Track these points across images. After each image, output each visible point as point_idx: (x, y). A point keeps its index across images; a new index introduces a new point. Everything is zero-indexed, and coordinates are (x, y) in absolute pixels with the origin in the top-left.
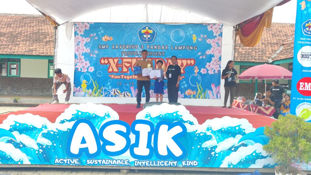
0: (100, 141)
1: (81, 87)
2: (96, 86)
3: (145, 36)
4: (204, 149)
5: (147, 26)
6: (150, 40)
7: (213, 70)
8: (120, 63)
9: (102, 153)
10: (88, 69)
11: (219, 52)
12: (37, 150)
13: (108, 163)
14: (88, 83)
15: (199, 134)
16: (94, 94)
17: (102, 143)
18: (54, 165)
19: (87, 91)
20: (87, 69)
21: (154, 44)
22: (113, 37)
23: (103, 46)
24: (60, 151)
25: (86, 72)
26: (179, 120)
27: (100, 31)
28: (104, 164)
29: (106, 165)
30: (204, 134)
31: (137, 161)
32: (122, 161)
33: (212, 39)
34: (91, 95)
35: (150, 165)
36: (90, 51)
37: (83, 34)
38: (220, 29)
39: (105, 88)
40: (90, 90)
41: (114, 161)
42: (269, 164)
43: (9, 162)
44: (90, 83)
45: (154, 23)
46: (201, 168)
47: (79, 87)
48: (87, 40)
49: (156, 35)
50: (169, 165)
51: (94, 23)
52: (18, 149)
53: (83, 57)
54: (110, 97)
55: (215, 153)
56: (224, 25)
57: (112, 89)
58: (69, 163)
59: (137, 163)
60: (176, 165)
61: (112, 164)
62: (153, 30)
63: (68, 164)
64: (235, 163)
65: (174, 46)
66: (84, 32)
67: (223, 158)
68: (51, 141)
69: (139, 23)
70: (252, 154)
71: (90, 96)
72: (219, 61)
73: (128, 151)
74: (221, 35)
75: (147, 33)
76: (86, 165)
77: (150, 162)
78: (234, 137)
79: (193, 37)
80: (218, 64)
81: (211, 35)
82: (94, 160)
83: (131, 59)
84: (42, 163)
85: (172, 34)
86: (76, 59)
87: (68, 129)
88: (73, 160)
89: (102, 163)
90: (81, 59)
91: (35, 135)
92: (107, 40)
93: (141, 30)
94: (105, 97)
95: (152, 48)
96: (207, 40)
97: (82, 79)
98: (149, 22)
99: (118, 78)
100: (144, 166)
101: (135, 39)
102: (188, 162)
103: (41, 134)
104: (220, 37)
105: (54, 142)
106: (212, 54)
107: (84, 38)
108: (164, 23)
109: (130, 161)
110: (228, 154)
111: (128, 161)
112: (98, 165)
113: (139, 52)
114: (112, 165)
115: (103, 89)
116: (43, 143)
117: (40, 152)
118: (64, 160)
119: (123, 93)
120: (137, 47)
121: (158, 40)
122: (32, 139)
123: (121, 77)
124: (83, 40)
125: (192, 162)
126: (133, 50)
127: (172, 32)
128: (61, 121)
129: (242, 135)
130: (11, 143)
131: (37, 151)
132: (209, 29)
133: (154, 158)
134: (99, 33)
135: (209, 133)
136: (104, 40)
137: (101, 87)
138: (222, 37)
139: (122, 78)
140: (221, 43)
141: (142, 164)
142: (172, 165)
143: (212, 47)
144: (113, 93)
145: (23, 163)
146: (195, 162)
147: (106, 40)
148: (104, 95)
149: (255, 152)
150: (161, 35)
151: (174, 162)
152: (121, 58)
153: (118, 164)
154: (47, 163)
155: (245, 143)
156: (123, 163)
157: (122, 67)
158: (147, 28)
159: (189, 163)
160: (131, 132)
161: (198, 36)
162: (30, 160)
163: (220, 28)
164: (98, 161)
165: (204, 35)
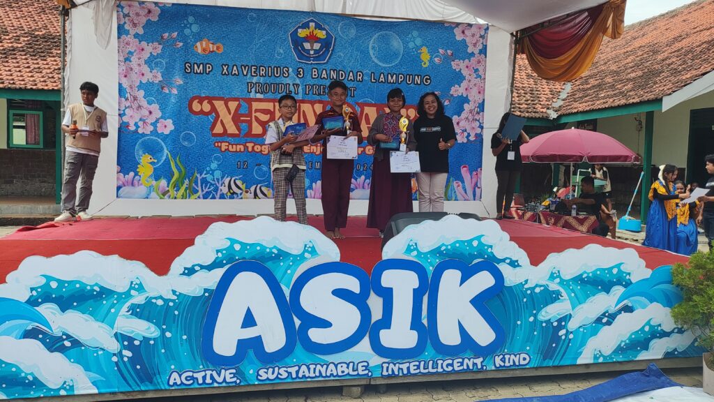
0: (294, 317)
1: (136, 174)
2: (178, 170)
3: (307, 46)
4: (544, 325)
5: (312, 21)
6: (319, 56)
7: (466, 134)
8: (243, 111)
9: (299, 350)
10: (154, 124)
11: (479, 93)
12: (116, 352)
13: (314, 373)
14: (158, 162)
15: (532, 289)
16: (172, 192)
17: (297, 322)
18: (166, 390)
19: (154, 183)
20: (151, 124)
21: (329, 67)
22: (224, 44)
23: (199, 67)
24: (184, 352)
25: (149, 133)
26: (486, 256)
27: (188, 28)
28: (304, 376)
29: (309, 380)
30: (542, 288)
31: (389, 363)
32: (351, 365)
33: (464, 60)
34: (165, 193)
35: (420, 372)
36: (162, 79)
37: (141, 31)
38: (481, 37)
39: (203, 176)
40: (163, 182)
41: (332, 366)
42: (675, 350)
43: (32, 393)
44: (162, 161)
45: (328, 14)
46: (536, 368)
47: (132, 174)
48: (151, 49)
49: (334, 45)
50: (465, 367)
51: (173, 4)
52: (57, 354)
53: (142, 93)
54: (217, 201)
55: (567, 331)
56: (490, 28)
57: (222, 178)
58: (211, 381)
59: (388, 368)
60: (479, 367)
61: (324, 375)
62: (327, 32)
63: (209, 384)
64: (608, 351)
65: (377, 75)
66: (143, 27)
67: (583, 344)
68: (158, 325)
69: (292, 11)
70: (642, 329)
71: (161, 198)
72: (478, 113)
73: (366, 340)
74: (484, 51)
75: (312, 38)
76: (256, 383)
77: (420, 362)
78: (608, 292)
79: (421, 53)
80: (476, 120)
81: (461, 51)
82: (279, 368)
83: (272, 104)
84: (130, 386)
85: (372, 43)
86: (123, 99)
87: (206, 290)
88: (220, 372)
89: (300, 375)
90: (135, 98)
91: (109, 311)
92: (207, 52)
93: (297, 29)
94: (204, 198)
95: (325, 76)
96: (452, 63)
97: (141, 153)
98: (317, 11)
99: (238, 150)
100: (404, 376)
101: (281, 51)
102: (509, 356)
103: (125, 308)
104: (483, 56)
105: (164, 327)
106: (465, 96)
107: (144, 44)
108: (355, 15)
109: (371, 365)
110: (594, 332)
111: (366, 364)
112: (289, 380)
113: (291, 86)
114: (327, 376)
115: (199, 178)
116: (133, 332)
117: (126, 359)
118: (195, 375)
119: (253, 189)
120: (288, 71)
121: (340, 57)
122: (100, 324)
123: (248, 147)
124: (143, 50)
125: (518, 356)
126: (278, 81)
127: (374, 38)
128: (185, 268)
129: (625, 286)
130: (36, 338)
131: (114, 355)
132: (459, 37)
133: (429, 352)
134: (187, 31)
135: (554, 286)
136: (200, 51)
137: (193, 174)
138: (486, 57)
139: (250, 149)
140: (485, 70)
141: (400, 371)
142: (471, 367)
143: (464, 78)
144: (225, 190)
145: (73, 391)
146: (523, 356)
147: (204, 50)
148: (200, 193)
149: (648, 323)
150: (347, 45)
151: (475, 361)
152: (245, 100)
153: (340, 374)
154: (147, 386)
155: (630, 305)
156: (353, 370)
157: (250, 123)
158: (312, 25)
159: (509, 359)
160: (372, 292)
161: (433, 52)
162: (94, 383)
163: (483, 33)
164: (289, 370)
165: (446, 50)
